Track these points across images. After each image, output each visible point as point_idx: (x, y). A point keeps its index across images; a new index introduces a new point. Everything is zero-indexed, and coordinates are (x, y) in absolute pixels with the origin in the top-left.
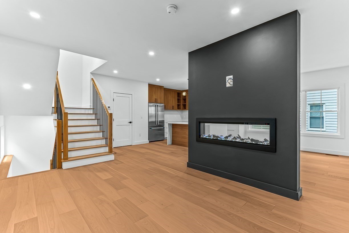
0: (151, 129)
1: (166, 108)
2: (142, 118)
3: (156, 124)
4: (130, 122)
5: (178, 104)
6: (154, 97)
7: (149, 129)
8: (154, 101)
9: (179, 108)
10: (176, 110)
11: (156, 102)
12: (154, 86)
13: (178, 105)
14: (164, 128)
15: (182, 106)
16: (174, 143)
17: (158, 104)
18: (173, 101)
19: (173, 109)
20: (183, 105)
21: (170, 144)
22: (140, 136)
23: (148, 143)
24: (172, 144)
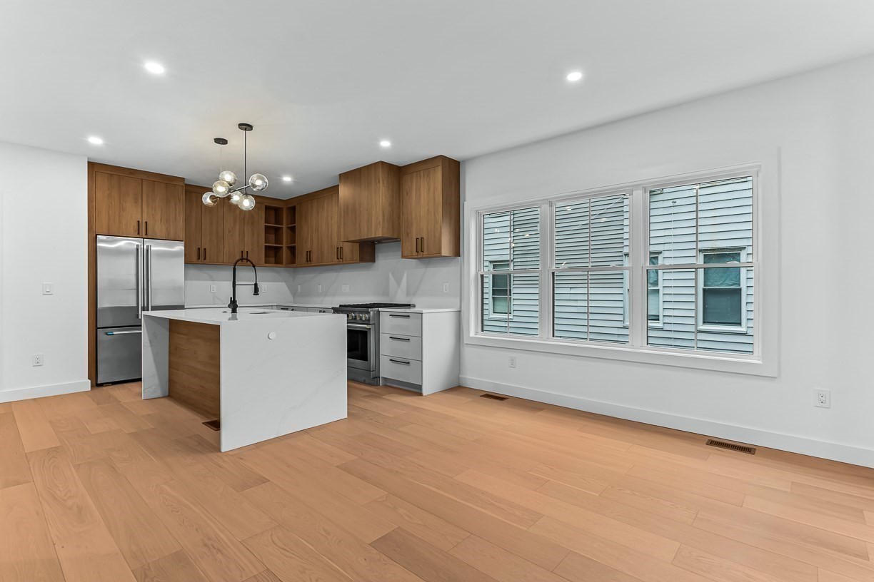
0: (107, 334)
2: (48, 294)
5: (266, 246)
6: (133, 214)
8: (131, 229)
11: (141, 231)
12: (131, 173)
13: (270, 250)
15: (285, 254)
16: (172, 390)
17: (148, 242)
18: (246, 236)
20: (290, 248)
21: (159, 394)
22: (38, 364)
23: (89, 388)
24: (167, 394)
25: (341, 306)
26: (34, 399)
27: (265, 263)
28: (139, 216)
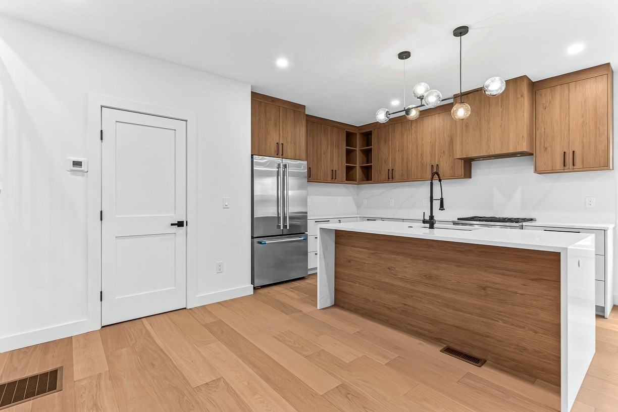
0: (260, 243)
1: (312, 177)
2: (226, 207)
3: (279, 227)
4: (180, 224)
5: (347, 167)
6: (274, 138)
7: (256, 245)
8: (273, 150)
9: (350, 177)
10: (341, 182)
11: (279, 152)
12: (273, 101)
13: (349, 169)
14: (306, 239)
15: (358, 172)
16: (340, 301)
17: (285, 161)
18: (334, 158)
19: (333, 178)
20: (362, 168)
21: (328, 304)
22: (220, 271)
23: (251, 292)
24: (333, 304)
25: (459, 219)
26: (219, 303)
27: (346, 180)
28: (278, 139)
